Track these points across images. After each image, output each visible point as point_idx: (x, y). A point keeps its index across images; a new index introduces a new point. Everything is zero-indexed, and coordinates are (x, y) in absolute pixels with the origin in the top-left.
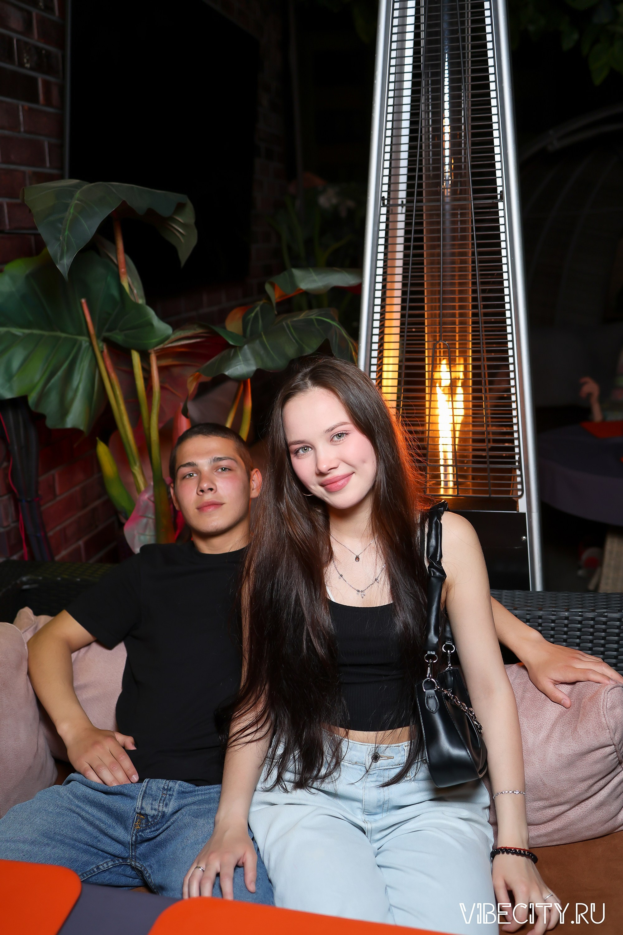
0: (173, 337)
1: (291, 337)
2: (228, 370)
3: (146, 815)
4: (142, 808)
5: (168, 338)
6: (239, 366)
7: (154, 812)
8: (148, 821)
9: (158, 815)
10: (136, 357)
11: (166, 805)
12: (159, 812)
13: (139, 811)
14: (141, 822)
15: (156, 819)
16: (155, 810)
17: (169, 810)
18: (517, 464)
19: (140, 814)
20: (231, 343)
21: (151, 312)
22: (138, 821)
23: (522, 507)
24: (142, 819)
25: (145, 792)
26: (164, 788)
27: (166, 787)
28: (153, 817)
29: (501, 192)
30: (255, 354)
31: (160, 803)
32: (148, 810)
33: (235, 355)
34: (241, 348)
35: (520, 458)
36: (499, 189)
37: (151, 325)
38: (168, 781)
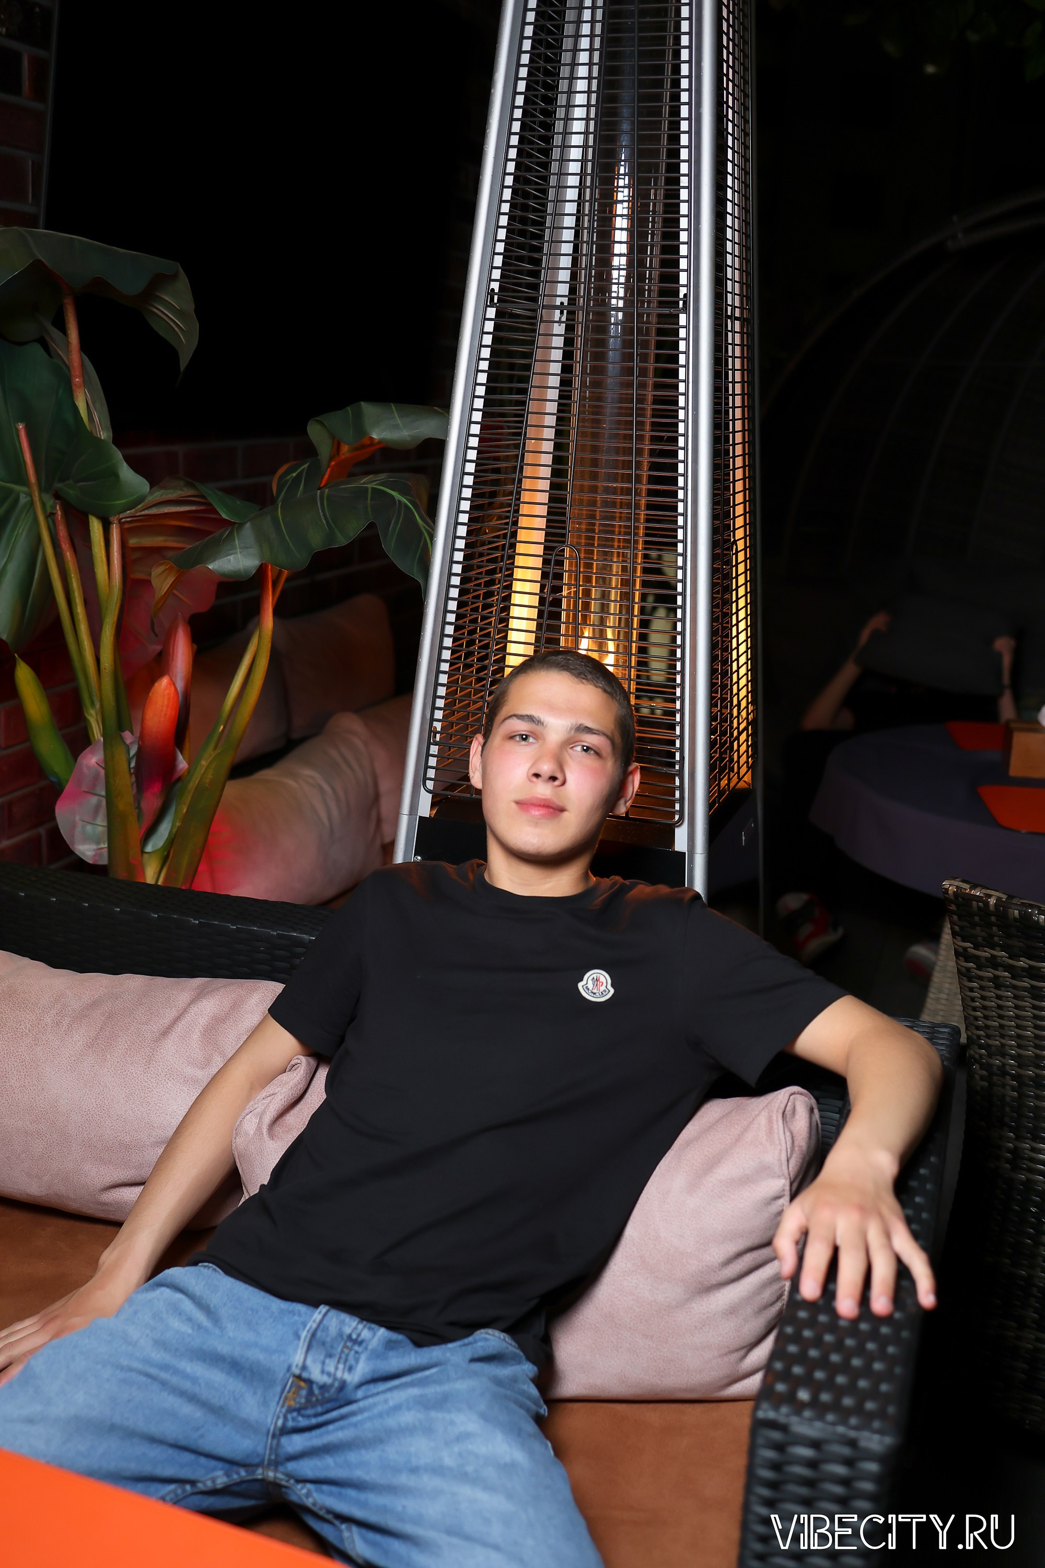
0: (150, 499)
1: (321, 514)
2: (214, 561)
3: (309, 1382)
4: (304, 1367)
5: (141, 499)
6: (233, 556)
7: (325, 1379)
8: (311, 1392)
9: (332, 1385)
10: (96, 527)
11: (350, 1369)
12: (335, 1379)
13: (297, 1372)
14: (297, 1393)
15: (328, 1391)
16: (329, 1374)
17: (352, 1378)
18: (677, 767)
19: (299, 1377)
20: (224, 516)
21: (118, 455)
22: (293, 1390)
23: (681, 844)
24: (300, 1388)
25: (314, 1335)
26: (350, 1337)
27: (354, 1336)
28: (323, 1387)
29: (685, 295)
30: (261, 538)
31: (339, 1362)
32: (316, 1374)
33: (230, 537)
34: (241, 525)
35: (682, 757)
36: (683, 291)
37: (116, 475)
38: (360, 1326)
